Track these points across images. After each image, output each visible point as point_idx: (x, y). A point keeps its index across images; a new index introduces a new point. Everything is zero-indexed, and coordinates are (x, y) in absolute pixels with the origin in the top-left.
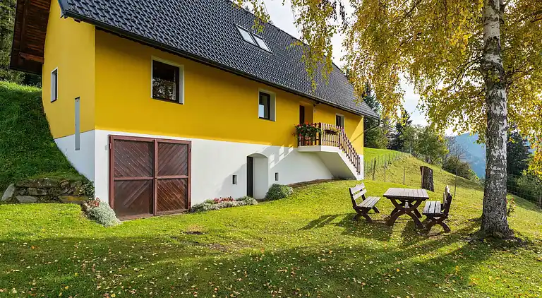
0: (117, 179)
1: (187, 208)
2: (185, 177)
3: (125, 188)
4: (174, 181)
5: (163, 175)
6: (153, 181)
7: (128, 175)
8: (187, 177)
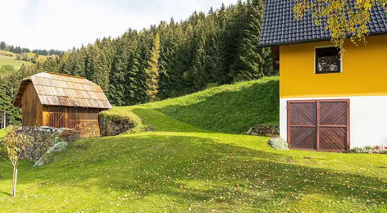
0: (292, 126)
1: (346, 149)
2: (344, 126)
3: (297, 131)
4: (333, 129)
5: (324, 124)
6: (316, 127)
7: (299, 124)
8: (345, 126)
